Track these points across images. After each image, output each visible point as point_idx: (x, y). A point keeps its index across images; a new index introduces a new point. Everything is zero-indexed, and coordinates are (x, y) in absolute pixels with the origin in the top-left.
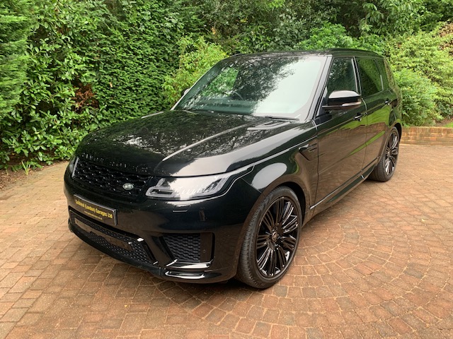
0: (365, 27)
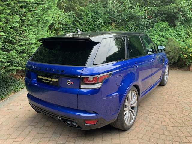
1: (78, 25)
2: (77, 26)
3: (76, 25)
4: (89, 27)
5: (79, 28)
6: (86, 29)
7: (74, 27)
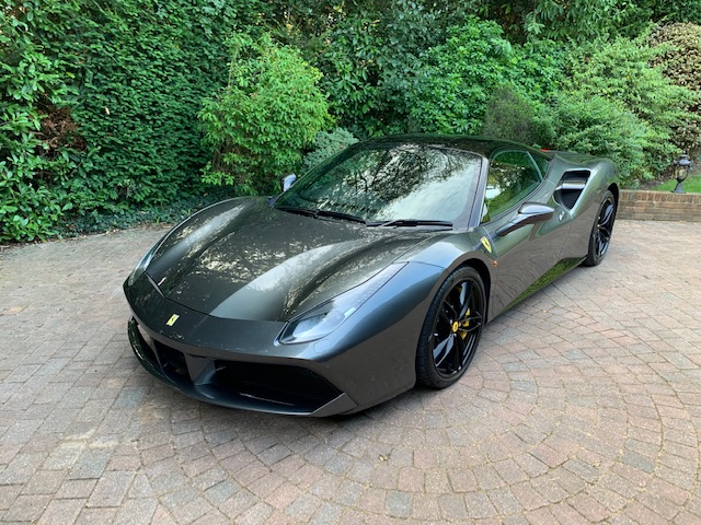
0: (534, 26)
1: (115, 18)
2: (108, 26)
3: (104, 21)
4: (166, 31)
5: (119, 33)
6: (155, 40)
7: (97, 29)
